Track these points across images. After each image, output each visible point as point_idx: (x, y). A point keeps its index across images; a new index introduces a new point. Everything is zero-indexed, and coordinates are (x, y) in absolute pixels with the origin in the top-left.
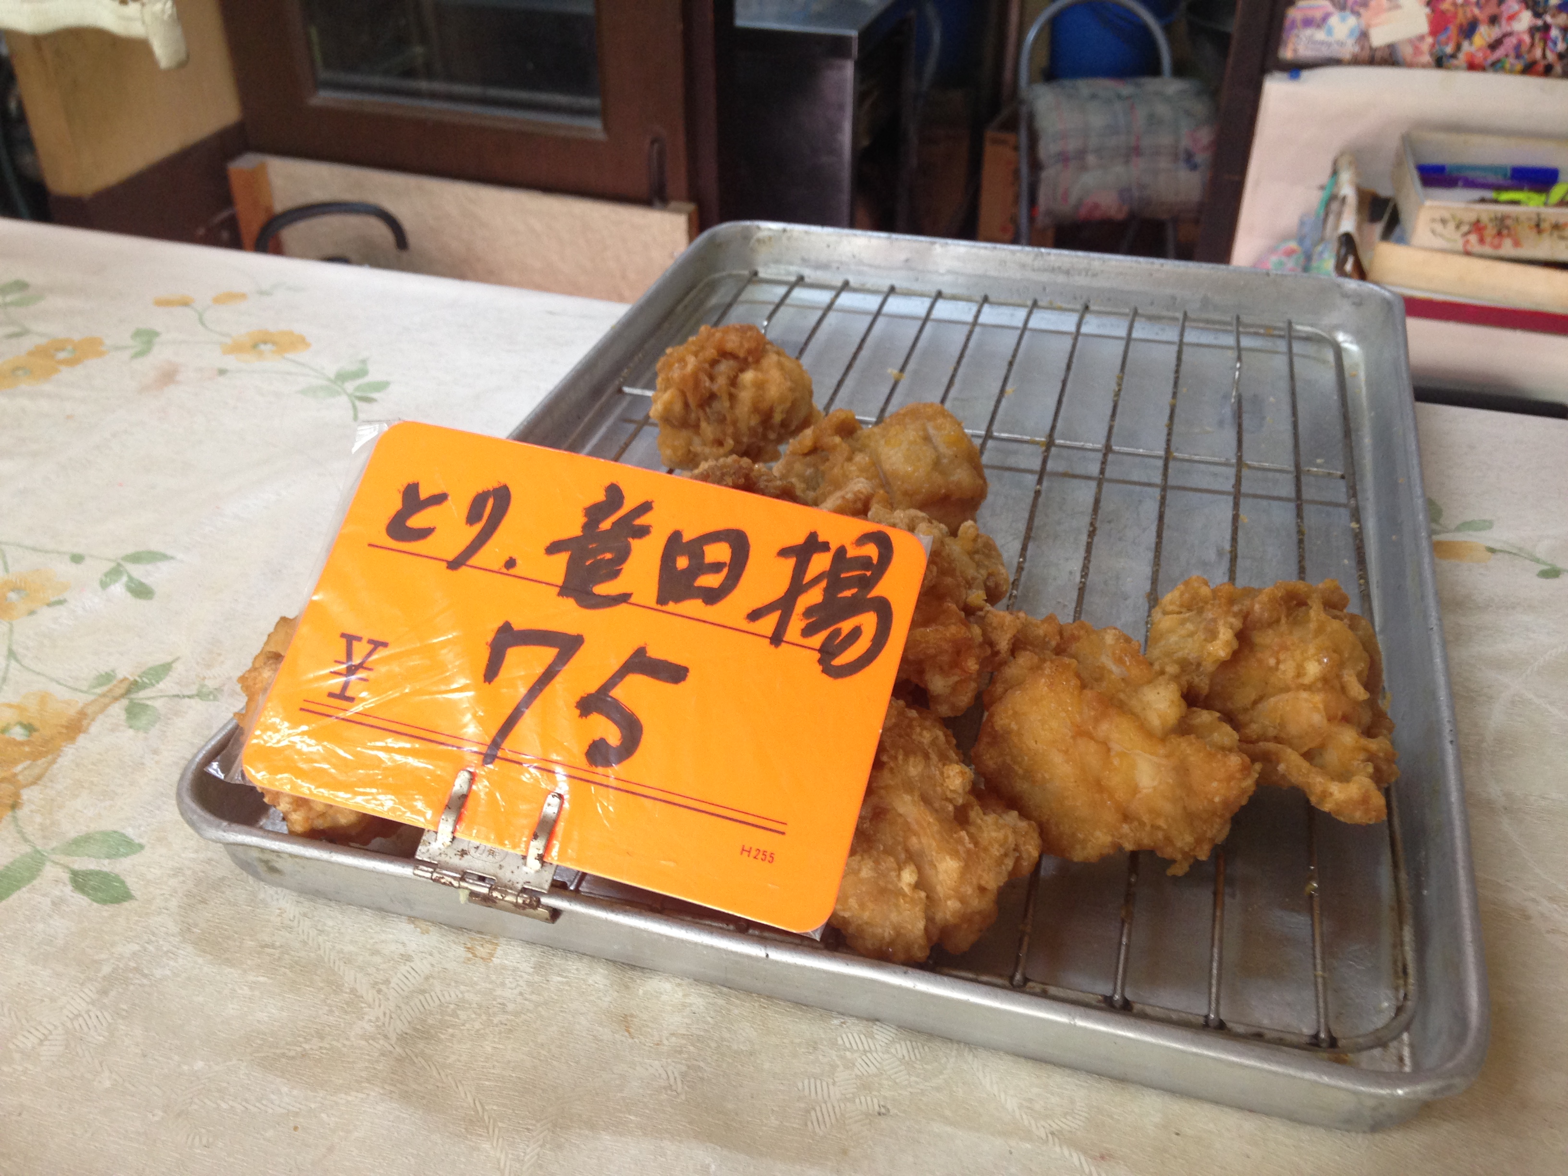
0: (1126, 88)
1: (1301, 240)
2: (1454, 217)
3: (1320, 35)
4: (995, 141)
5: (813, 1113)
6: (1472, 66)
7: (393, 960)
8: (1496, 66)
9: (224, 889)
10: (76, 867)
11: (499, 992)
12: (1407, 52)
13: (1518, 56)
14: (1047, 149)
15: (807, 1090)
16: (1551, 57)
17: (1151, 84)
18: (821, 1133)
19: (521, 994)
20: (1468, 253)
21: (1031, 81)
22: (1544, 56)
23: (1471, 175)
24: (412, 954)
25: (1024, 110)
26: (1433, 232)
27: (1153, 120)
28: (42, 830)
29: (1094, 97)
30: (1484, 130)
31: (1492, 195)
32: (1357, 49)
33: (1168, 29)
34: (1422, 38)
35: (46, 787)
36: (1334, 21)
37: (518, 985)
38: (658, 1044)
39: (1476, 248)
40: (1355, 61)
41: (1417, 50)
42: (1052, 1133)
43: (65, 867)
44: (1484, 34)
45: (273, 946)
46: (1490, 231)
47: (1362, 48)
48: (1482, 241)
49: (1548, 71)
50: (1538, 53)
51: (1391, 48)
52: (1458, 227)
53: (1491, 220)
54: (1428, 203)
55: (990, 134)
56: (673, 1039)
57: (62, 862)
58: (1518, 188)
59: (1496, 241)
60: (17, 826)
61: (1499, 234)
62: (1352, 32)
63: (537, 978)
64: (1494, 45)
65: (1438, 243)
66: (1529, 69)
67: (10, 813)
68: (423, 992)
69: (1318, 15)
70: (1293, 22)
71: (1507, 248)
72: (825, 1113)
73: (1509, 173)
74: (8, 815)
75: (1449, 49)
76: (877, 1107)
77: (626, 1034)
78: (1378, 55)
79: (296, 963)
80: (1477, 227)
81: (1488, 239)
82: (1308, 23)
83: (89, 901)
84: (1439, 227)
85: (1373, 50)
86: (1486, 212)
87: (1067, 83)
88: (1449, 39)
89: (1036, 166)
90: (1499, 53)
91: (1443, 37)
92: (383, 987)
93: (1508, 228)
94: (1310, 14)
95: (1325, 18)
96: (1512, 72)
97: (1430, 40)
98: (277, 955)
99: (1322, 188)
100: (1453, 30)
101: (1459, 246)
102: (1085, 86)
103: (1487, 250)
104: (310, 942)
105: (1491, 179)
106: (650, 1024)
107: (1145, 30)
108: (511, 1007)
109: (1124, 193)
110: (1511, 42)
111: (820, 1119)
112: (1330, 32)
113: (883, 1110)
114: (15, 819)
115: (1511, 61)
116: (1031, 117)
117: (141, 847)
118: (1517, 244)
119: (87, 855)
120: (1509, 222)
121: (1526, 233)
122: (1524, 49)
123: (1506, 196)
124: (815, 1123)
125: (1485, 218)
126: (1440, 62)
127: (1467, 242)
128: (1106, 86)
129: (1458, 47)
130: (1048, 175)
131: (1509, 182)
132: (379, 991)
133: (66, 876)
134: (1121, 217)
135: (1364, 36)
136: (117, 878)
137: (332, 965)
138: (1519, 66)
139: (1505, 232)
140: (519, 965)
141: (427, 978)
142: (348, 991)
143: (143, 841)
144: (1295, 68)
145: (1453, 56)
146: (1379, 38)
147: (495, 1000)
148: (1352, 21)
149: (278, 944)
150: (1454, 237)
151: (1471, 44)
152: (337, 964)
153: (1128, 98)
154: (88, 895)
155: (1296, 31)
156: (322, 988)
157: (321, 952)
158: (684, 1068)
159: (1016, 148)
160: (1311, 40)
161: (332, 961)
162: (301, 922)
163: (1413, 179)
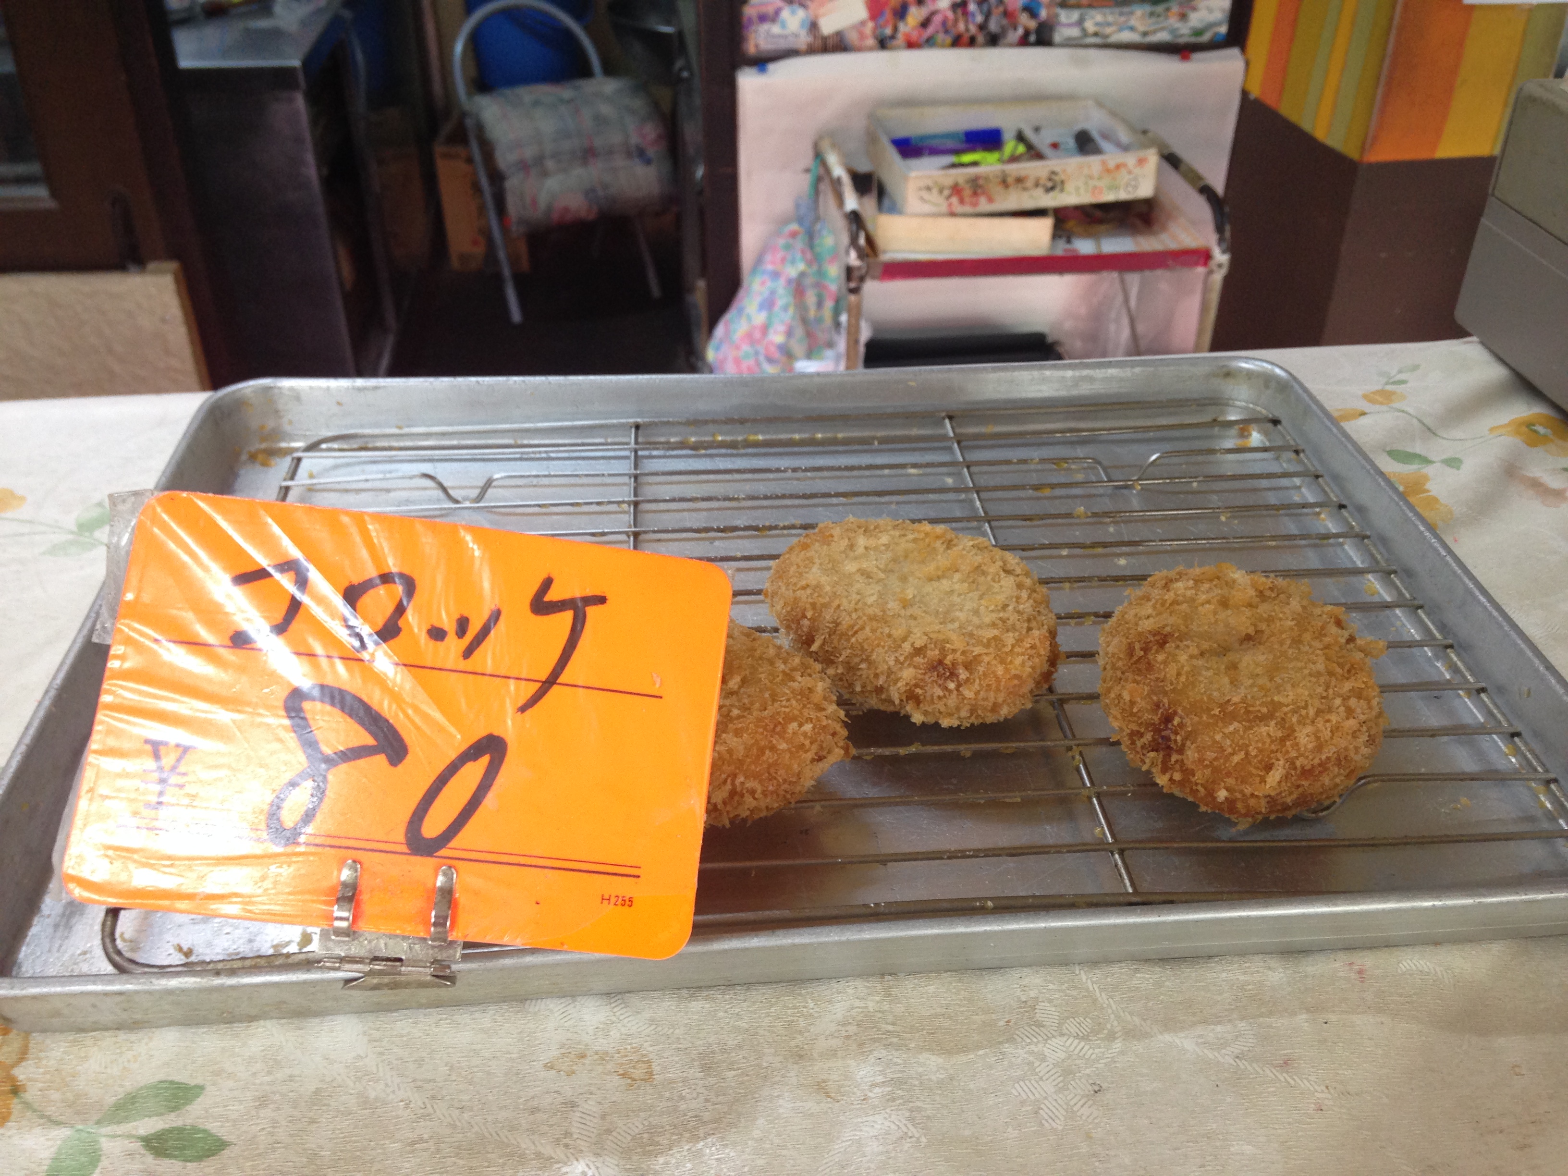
0: (565, 92)
1: (800, 220)
2: (936, 183)
3: (776, 29)
4: (447, 156)
5: (1041, 1111)
6: (911, 45)
7: (559, 1111)
8: (930, 42)
9: (326, 1102)
10: (142, 1132)
11: (683, 1106)
12: (852, 37)
13: (946, 32)
14: (505, 159)
15: (1023, 1094)
16: (973, 29)
17: (589, 86)
18: (1060, 1128)
19: (707, 1100)
20: (953, 214)
21: (470, 94)
22: (967, 30)
23: (935, 143)
24: (573, 1099)
25: (469, 122)
26: (922, 199)
27: (600, 121)
28: (69, 1106)
29: (536, 103)
30: (933, 102)
31: (954, 159)
32: (810, 39)
33: (587, 29)
34: (863, 23)
35: (40, 1059)
36: (785, 14)
37: (698, 1094)
38: (864, 1100)
39: (959, 209)
40: (811, 51)
41: (862, 36)
42: (1237, 1057)
43: (129, 1136)
44: (915, 15)
45: (421, 1140)
46: (967, 192)
47: (815, 37)
48: (962, 201)
49: (972, 42)
50: (961, 26)
51: (839, 34)
52: (941, 191)
53: (967, 182)
54: (913, 174)
55: (439, 149)
56: (877, 1090)
57: (120, 1133)
58: (972, 150)
59: (974, 199)
60: (35, 1111)
61: (975, 194)
62: (802, 25)
63: (712, 1080)
64: (925, 24)
65: (927, 208)
66: (957, 42)
67: (16, 1100)
68: (609, 1131)
69: (770, 10)
70: (750, 20)
71: (984, 206)
72: (1052, 1108)
73: (964, 138)
74: (16, 1105)
75: (888, 31)
76: (1090, 1088)
77: (829, 1100)
78: (830, 42)
79: (458, 1148)
80: (956, 190)
81: (967, 199)
82: (763, 18)
83: (180, 1163)
84: (925, 194)
85: (825, 39)
86: (960, 175)
87: (508, 92)
88: (887, 21)
89: (497, 177)
90: (930, 30)
91: (881, 21)
92: (567, 1141)
93: (981, 187)
94: (764, 10)
95: (777, 12)
96: (943, 46)
97: (870, 25)
98: (433, 1148)
99: (807, 171)
100: (888, 14)
101: (944, 208)
102: (527, 93)
103: (968, 209)
104: (459, 1124)
105: (950, 144)
106: (846, 1083)
107: (568, 34)
108: (707, 1116)
109: (589, 192)
110: (937, 20)
111: (1050, 1114)
112: (784, 26)
113: (1097, 1088)
114: (27, 1105)
115: (941, 37)
116: (480, 128)
117: (202, 1088)
118: (990, 200)
119: (146, 1116)
120: (981, 182)
121: (996, 189)
122: (950, 23)
123: (967, 158)
124: (1050, 1121)
125: (961, 181)
126: (883, 44)
127: (950, 205)
128: (545, 91)
129: (895, 29)
130: (512, 184)
131: (963, 146)
132: (567, 1146)
133: (138, 1146)
134: (592, 217)
135: (814, 26)
136: (195, 1129)
137: (497, 1138)
138: (948, 40)
139: (979, 191)
140: (685, 1075)
141: (603, 1117)
142: (533, 1156)
143: (199, 1081)
144: (761, 62)
145: (893, 37)
146: (828, 27)
147: (685, 1115)
148: (801, 13)
149: (426, 1136)
150: (938, 201)
151: (906, 24)
152: (501, 1134)
153: (570, 101)
154: (175, 1157)
155: (754, 28)
156: (505, 1164)
157: (476, 1129)
158: (908, 1114)
159: (470, 160)
160: (768, 33)
161: (494, 1134)
162: (435, 1106)
163: (892, 154)
